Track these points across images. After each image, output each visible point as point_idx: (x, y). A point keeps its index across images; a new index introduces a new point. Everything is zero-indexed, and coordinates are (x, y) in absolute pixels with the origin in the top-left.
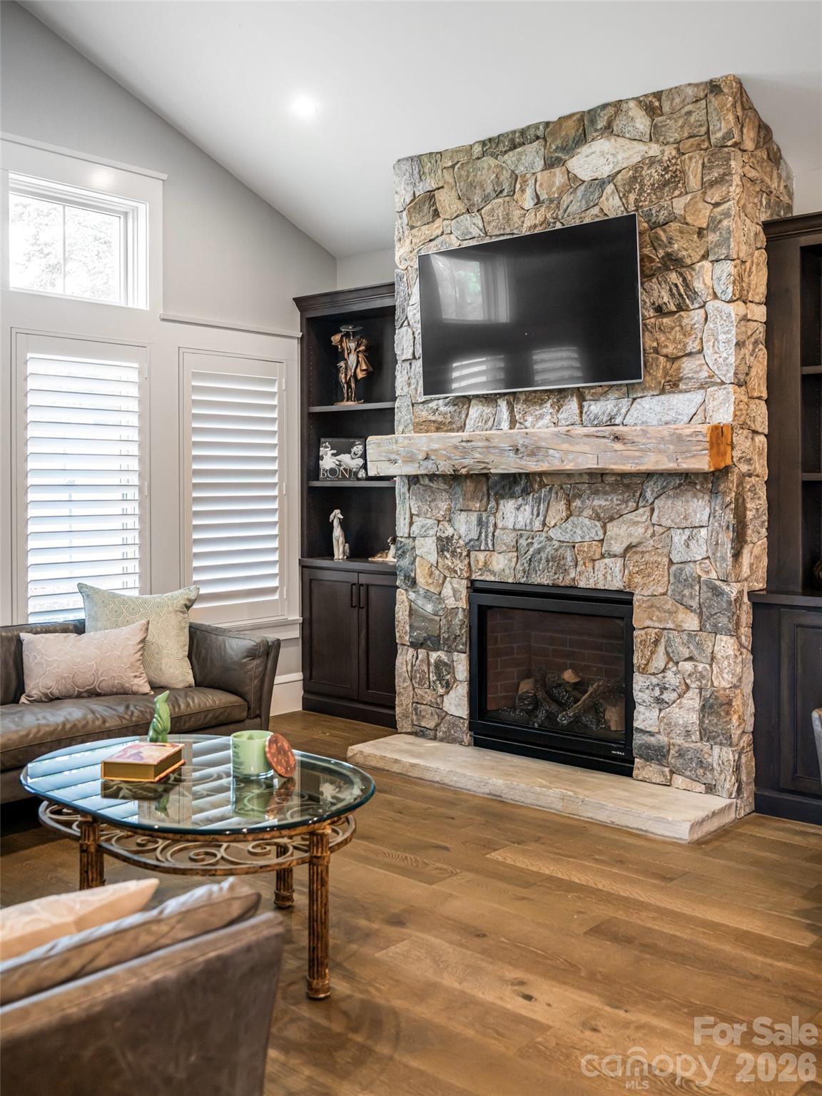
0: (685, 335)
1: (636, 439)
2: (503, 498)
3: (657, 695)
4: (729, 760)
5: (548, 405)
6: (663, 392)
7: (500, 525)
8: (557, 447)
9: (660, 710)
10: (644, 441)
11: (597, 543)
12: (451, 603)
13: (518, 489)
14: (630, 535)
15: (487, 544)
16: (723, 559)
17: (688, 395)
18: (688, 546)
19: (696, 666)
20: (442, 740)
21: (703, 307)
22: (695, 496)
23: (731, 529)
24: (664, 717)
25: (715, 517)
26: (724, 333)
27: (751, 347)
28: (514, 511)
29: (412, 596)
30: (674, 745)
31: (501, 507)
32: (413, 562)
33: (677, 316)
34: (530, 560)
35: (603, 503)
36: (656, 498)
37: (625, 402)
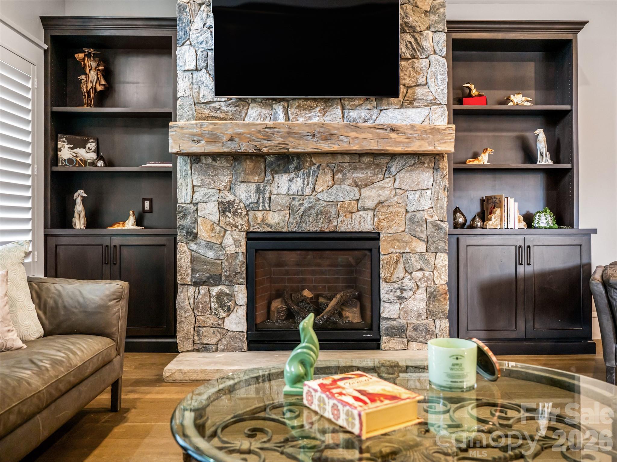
0: (416, 73)
1: (406, 131)
2: (277, 172)
3: (398, 294)
4: (446, 327)
5: (317, 110)
6: (402, 106)
7: (275, 192)
8: (346, 134)
9: (400, 304)
10: (412, 132)
11: (354, 202)
12: (231, 249)
13: (292, 167)
14: (379, 196)
15: (264, 206)
16: (442, 208)
17: (419, 110)
18: (419, 201)
19: (424, 274)
20: (223, 351)
21: (427, 58)
22: (424, 171)
23: (446, 190)
24: (403, 308)
25: (436, 183)
26: (441, 74)
28: (287, 182)
29: (193, 246)
30: (410, 324)
31: (276, 179)
32: (195, 221)
33: (410, 61)
34: (302, 215)
35: (360, 175)
36: (398, 172)
37: (376, 111)
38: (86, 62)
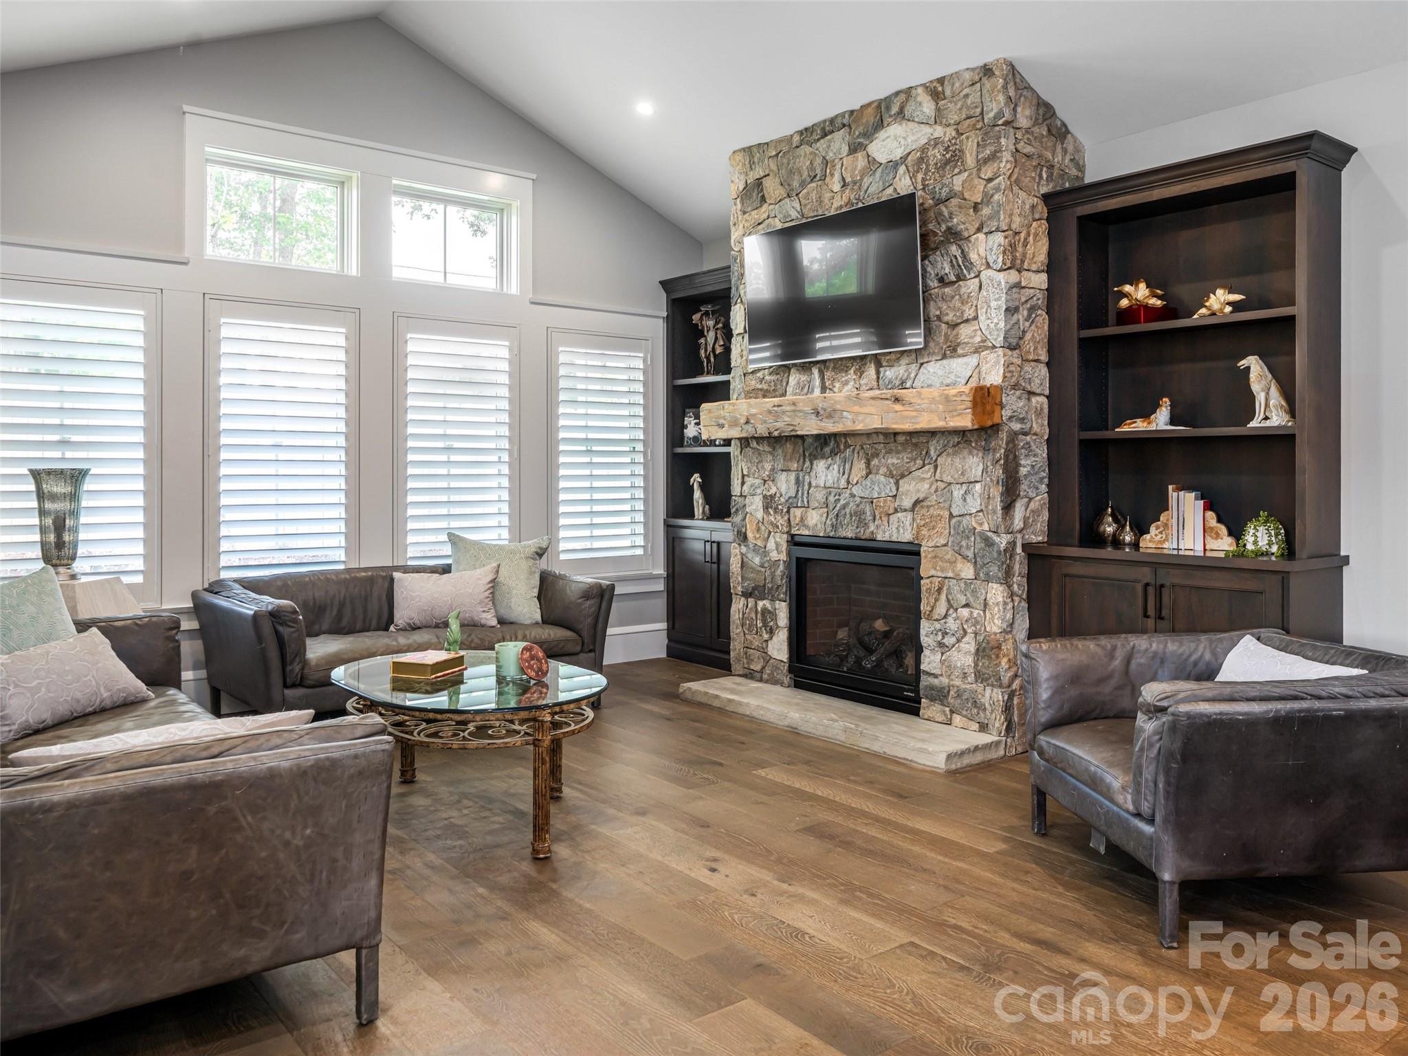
0: (963, 303)
1: (913, 401)
2: (816, 459)
3: (939, 639)
4: (998, 701)
5: (852, 371)
6: (944, 357)
7: (814, 484)
8: (849, 409)
9: (942, 654)
10: (919, 401)
11: (891, 498)
12: (774, 555)
13: (827, 450)
14: (918, 491)
15: (803, 501)
16: (994, 512)
17: (965, 360)
18: (965, 500)
19: (972, 613)
20: (767, 682)
21: (977, 276)
22: (970, 453)
23: (1001, 483)
24: (945, 660)
25: (987, 472)
26: (995, 300)
27: (1025, 313)
28: (824, 470)
29: (744, 549)
30: (953, 686)
31: (814, 466)
32: (744, 519)
33: (956, 286)
34: (837, 515)
35: (896, 461)
36: (938, 456)
37: (914, 367)
38: (704, 323)
